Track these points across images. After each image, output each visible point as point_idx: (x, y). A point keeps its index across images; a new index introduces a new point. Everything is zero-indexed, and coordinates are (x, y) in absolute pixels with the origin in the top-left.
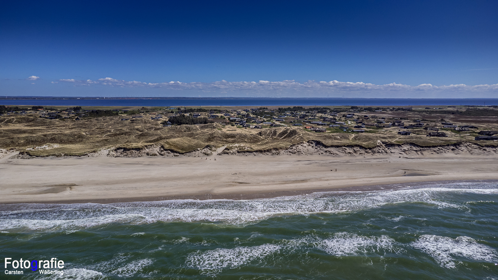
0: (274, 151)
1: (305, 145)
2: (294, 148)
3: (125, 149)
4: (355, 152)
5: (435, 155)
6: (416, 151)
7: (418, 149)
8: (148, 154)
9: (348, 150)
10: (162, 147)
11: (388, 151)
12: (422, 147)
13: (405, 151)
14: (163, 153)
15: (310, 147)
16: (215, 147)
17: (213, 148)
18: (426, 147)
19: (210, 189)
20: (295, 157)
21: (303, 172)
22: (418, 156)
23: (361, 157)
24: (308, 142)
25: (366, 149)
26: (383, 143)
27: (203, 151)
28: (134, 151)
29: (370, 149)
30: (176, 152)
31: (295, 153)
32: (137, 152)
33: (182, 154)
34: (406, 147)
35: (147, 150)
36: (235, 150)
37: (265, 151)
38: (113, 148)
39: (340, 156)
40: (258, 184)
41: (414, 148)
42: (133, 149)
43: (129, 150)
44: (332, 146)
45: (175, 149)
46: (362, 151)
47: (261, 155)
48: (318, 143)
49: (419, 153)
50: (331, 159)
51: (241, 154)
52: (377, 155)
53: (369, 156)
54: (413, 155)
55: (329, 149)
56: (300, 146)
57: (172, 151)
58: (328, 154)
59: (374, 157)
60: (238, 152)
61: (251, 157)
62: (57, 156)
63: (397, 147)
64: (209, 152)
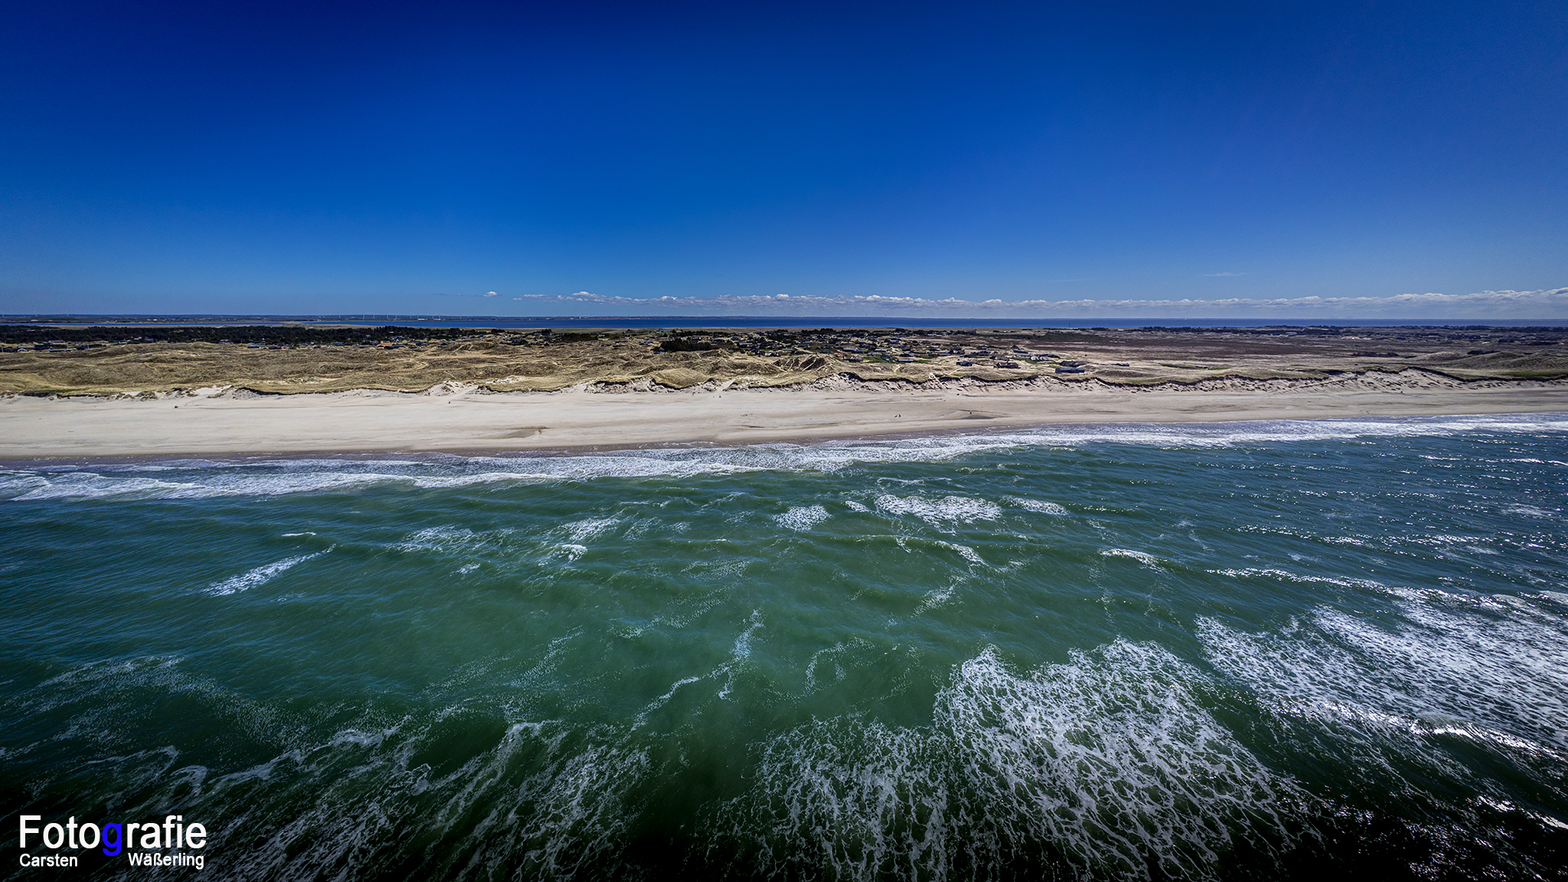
0: (795, 387)
1: (835, 378)
2: (821, 382)
3: (607, 383)
4: (900, 387)
5: (1004, 392)
6: (979, 386)
7: (982, 384)
8: (635, 389)
9: (892, 385)
10: (653, 380)
11: (943, 386)
12: (988, 382)
13: (964, 386)
14: (653, 388)
15: (842, 381)
16: (720, 380)
17: (718, 383)
18: (992, 381)
19: (713, 434)
20: (822, 394)
21: (833, 413)
22: (982, 393)
23: (907, 394)
24: (839, 374)
25: (914, 383)
26: (936, 376)
27: (705, 386)
28: (618, 386)
29: (920, 383)
30: (671, 387)
31: (822, 389)
32: (622, 387)
33: (678, 389)
34: (966, 382)
35: (635, 385)
36: (745, 385)
37: (783, 386)
38: (593, 382)
39: (880, 393)
40: (775, 428)
41: (977, 383)
42: (617, 383)
43: (612, 384)
44: (870, 380)
45: (670, 384)
46: (910, 386)
47: (778, 390)
48: (852, 376)
49: (983, 389)
50: (869, 396)
51: (753, 390)
52: (929, 392)
53: (918, 393)
54: (976, 391)
55: (866, 384)
56: (828, 379)
57: (666, 386)
58: (865, 389)
59: (925, 394)
60: (750, 387)
61: (765, 393)
62: (523, 392)
63: (954, 381)
64: (713, 387)
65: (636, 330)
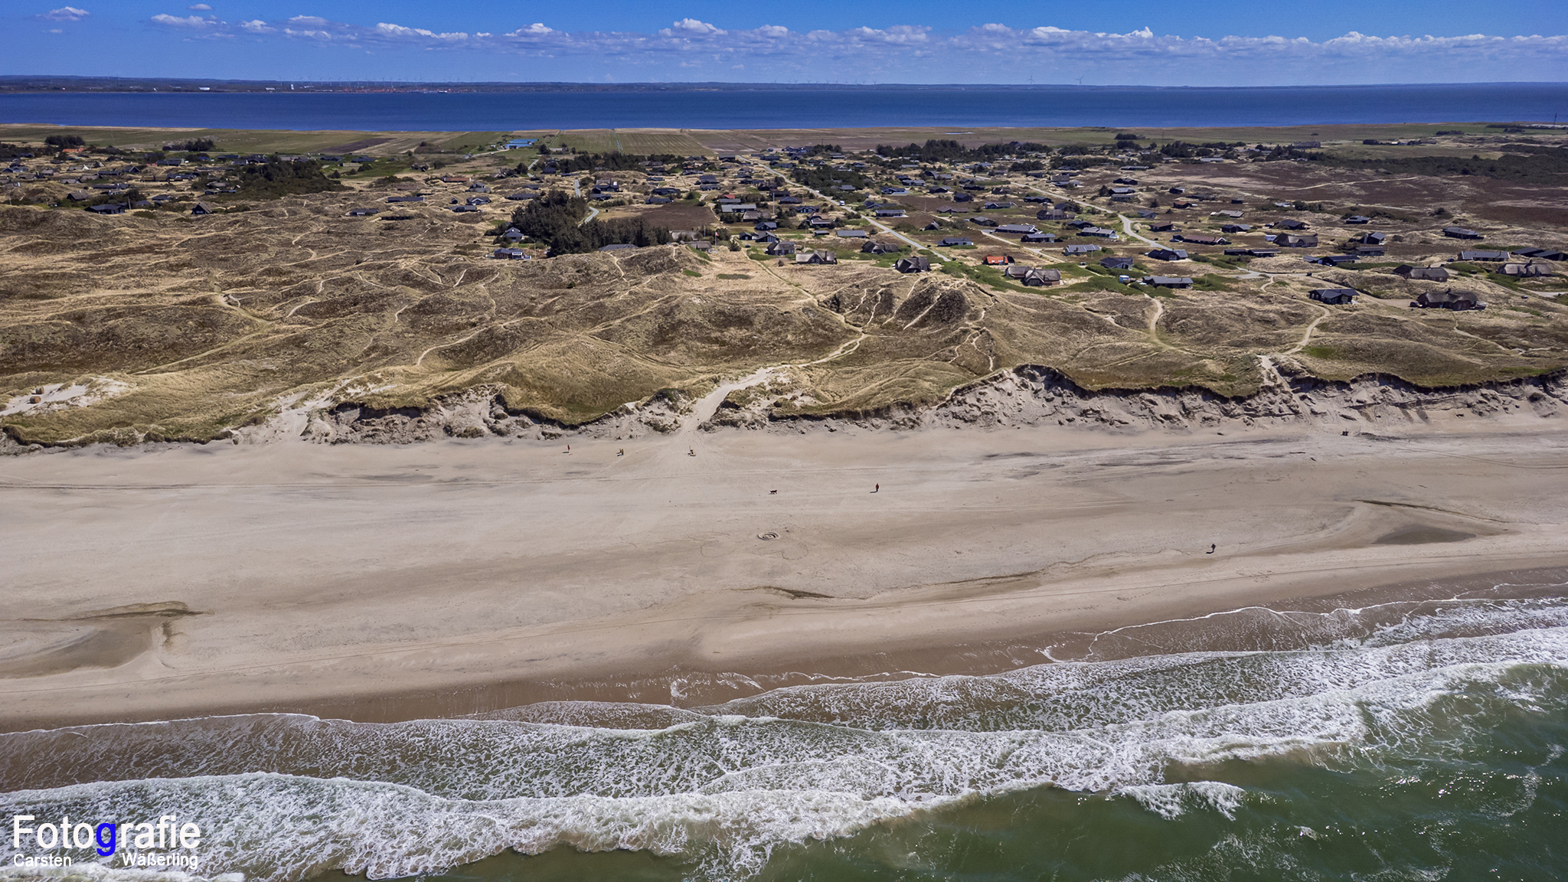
0: (899, 415)
1: (1008, 386)
2: (970, 399)
3: (367, 412)
4: (1187, 412)
6: (1403, 406)
8: (448, 430)
9: (1165, 406)
10: (500, 399)
11: (1303, 407)
12: (1426, 390)
13: (1361, 406)
14: (502, 424)
15: (1026, 395)
17: (683, 402)
18: (1437, 390)
19: (685, 634)
20: (974, 440)
24: (1019, 371)
25: (1224, 400)
26: (1282, 371)
27: (647, 415)
28: (398, 418)
29: (1239, 400)
30: (552, 422)
31: (973, 420)
32: (411, 423)
33: (573, 427)
34: (1365, 393)
35: (446, 415)
36: (759, 408)
37: (867, 414)
38: (322, 402)
39: (1133, 433)
40: (860, 603)
41: (1396, 395)
42: (394, 410)
43: (380, 413)
44: (1105, 392)
45: (545, 408)
46: (1213, 410)
47: (852, 428)
48: (1055, 379)
49: (1412, 412)
50: (1101, 445)
51: (782, 426)
52: (1265, 426)
54: (1393, 422)
55: (1094, 403)
56: (989, 391)
57: (537, 417)
58: (1091, 421)
59: (1254, 432)
60: (772, 418)
61: (816, 436)
63: (1333, 392)
64: (669, 417)
65: (441, 137)
